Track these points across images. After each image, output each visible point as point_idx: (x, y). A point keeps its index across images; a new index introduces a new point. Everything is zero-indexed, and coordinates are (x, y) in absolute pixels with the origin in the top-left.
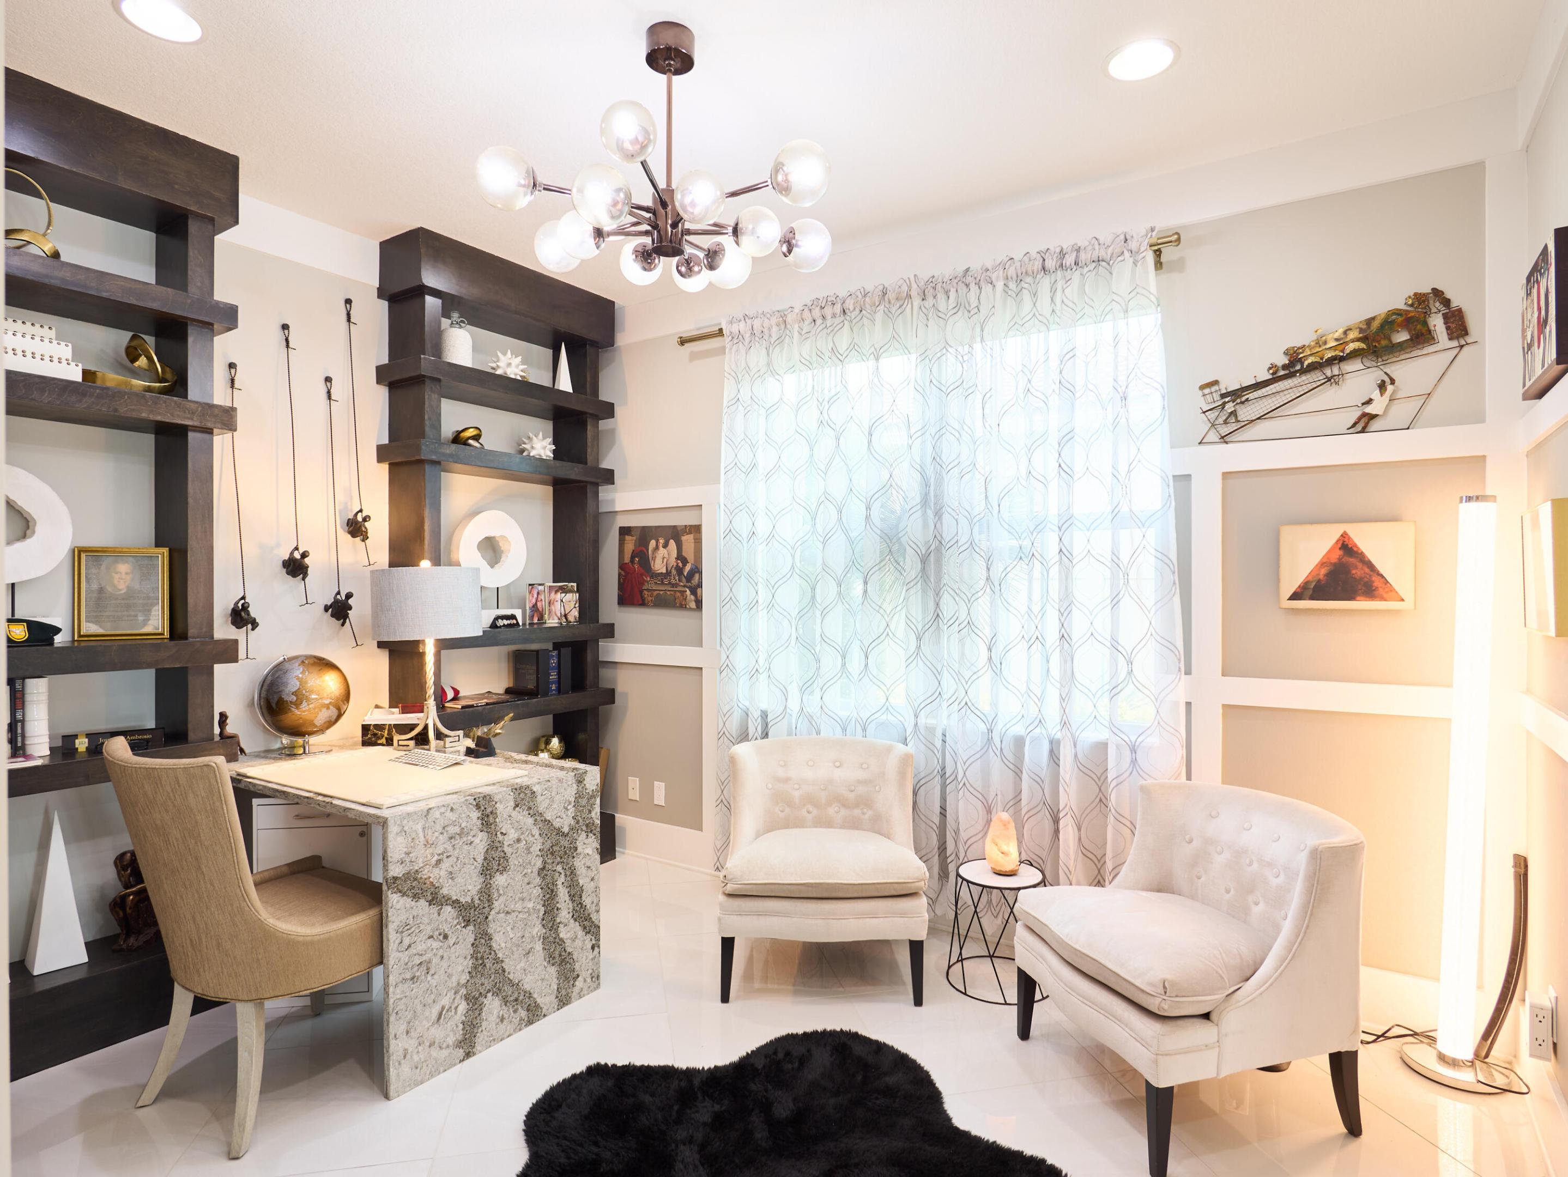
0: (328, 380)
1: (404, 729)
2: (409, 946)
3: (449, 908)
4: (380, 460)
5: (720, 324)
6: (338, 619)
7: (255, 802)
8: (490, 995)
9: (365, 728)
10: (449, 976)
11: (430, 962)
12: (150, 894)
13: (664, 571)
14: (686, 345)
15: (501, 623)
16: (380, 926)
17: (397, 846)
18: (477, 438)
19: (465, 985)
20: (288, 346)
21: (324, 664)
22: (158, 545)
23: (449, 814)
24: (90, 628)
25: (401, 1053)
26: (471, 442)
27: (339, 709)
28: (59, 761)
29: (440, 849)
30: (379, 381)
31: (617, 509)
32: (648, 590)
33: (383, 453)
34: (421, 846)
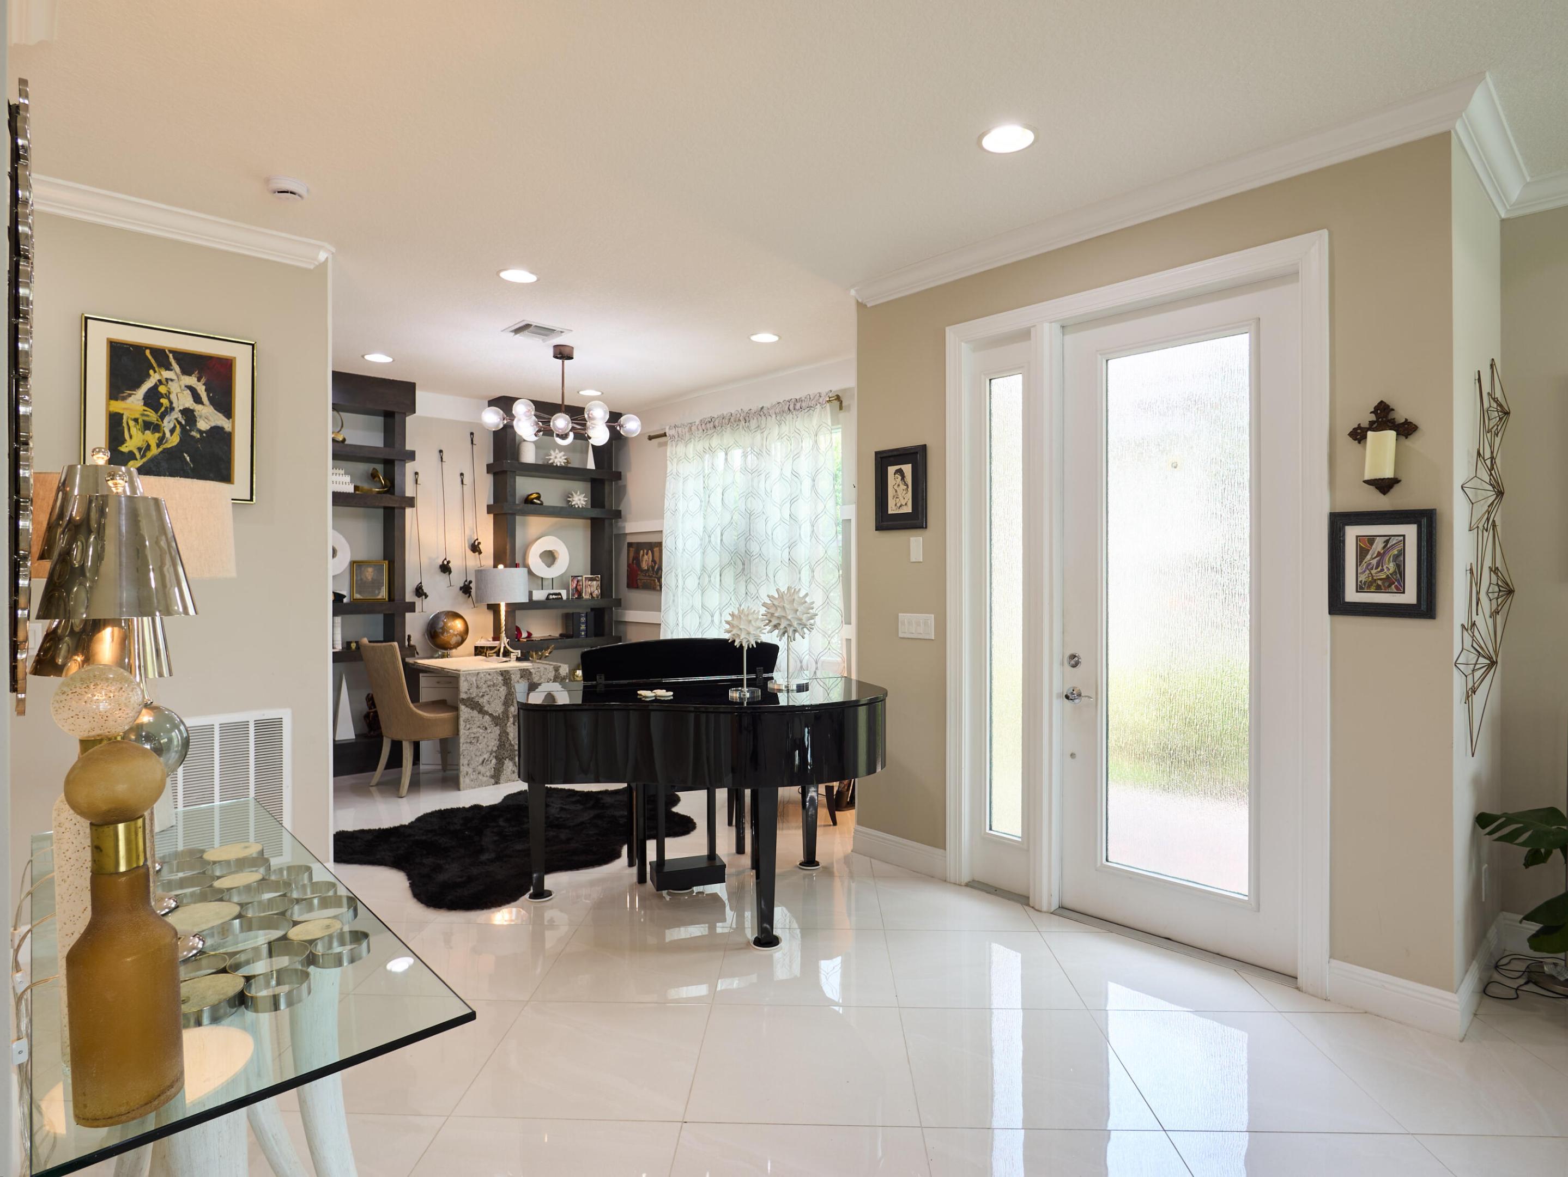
0: (462, 474)
1: (492, 648)
2: (469, 729)
3: (488, 717)
4: (489, 512)
5: (665, 429)
6: (466, 594)
7: (421, 675)
8: (507, 759)
9: (476, 648)
10: (488, 746)
11: (478, 737)
12: (379, 713)
13: (646, 568)
14: (653, 440)
15: (551, 597)
16: (457, 719)
17: (464, 686)
18: (538, 498)
19: (496, 752)
20: (442, 461)
21: (456, 616)
22: (385, 559)
23: (488, 676)
24: (357, 596)
25: (465, 772)
26: (535, 500)
27: (462, 637)
28: (345, 650)
29: (484, 690)
30: (488, 472)
31: (627, 532)
32: (640, 579)
33: (490, 509)
34: (475, 687)
